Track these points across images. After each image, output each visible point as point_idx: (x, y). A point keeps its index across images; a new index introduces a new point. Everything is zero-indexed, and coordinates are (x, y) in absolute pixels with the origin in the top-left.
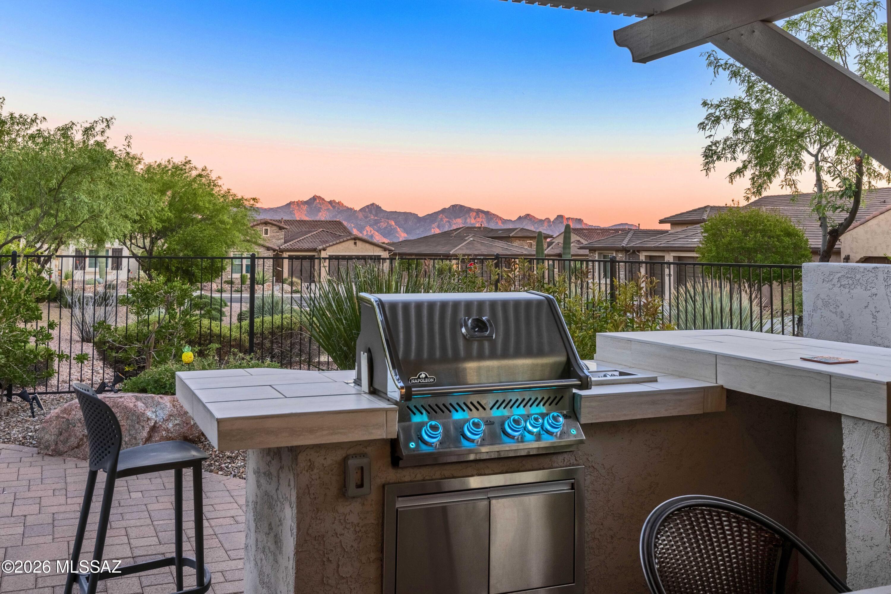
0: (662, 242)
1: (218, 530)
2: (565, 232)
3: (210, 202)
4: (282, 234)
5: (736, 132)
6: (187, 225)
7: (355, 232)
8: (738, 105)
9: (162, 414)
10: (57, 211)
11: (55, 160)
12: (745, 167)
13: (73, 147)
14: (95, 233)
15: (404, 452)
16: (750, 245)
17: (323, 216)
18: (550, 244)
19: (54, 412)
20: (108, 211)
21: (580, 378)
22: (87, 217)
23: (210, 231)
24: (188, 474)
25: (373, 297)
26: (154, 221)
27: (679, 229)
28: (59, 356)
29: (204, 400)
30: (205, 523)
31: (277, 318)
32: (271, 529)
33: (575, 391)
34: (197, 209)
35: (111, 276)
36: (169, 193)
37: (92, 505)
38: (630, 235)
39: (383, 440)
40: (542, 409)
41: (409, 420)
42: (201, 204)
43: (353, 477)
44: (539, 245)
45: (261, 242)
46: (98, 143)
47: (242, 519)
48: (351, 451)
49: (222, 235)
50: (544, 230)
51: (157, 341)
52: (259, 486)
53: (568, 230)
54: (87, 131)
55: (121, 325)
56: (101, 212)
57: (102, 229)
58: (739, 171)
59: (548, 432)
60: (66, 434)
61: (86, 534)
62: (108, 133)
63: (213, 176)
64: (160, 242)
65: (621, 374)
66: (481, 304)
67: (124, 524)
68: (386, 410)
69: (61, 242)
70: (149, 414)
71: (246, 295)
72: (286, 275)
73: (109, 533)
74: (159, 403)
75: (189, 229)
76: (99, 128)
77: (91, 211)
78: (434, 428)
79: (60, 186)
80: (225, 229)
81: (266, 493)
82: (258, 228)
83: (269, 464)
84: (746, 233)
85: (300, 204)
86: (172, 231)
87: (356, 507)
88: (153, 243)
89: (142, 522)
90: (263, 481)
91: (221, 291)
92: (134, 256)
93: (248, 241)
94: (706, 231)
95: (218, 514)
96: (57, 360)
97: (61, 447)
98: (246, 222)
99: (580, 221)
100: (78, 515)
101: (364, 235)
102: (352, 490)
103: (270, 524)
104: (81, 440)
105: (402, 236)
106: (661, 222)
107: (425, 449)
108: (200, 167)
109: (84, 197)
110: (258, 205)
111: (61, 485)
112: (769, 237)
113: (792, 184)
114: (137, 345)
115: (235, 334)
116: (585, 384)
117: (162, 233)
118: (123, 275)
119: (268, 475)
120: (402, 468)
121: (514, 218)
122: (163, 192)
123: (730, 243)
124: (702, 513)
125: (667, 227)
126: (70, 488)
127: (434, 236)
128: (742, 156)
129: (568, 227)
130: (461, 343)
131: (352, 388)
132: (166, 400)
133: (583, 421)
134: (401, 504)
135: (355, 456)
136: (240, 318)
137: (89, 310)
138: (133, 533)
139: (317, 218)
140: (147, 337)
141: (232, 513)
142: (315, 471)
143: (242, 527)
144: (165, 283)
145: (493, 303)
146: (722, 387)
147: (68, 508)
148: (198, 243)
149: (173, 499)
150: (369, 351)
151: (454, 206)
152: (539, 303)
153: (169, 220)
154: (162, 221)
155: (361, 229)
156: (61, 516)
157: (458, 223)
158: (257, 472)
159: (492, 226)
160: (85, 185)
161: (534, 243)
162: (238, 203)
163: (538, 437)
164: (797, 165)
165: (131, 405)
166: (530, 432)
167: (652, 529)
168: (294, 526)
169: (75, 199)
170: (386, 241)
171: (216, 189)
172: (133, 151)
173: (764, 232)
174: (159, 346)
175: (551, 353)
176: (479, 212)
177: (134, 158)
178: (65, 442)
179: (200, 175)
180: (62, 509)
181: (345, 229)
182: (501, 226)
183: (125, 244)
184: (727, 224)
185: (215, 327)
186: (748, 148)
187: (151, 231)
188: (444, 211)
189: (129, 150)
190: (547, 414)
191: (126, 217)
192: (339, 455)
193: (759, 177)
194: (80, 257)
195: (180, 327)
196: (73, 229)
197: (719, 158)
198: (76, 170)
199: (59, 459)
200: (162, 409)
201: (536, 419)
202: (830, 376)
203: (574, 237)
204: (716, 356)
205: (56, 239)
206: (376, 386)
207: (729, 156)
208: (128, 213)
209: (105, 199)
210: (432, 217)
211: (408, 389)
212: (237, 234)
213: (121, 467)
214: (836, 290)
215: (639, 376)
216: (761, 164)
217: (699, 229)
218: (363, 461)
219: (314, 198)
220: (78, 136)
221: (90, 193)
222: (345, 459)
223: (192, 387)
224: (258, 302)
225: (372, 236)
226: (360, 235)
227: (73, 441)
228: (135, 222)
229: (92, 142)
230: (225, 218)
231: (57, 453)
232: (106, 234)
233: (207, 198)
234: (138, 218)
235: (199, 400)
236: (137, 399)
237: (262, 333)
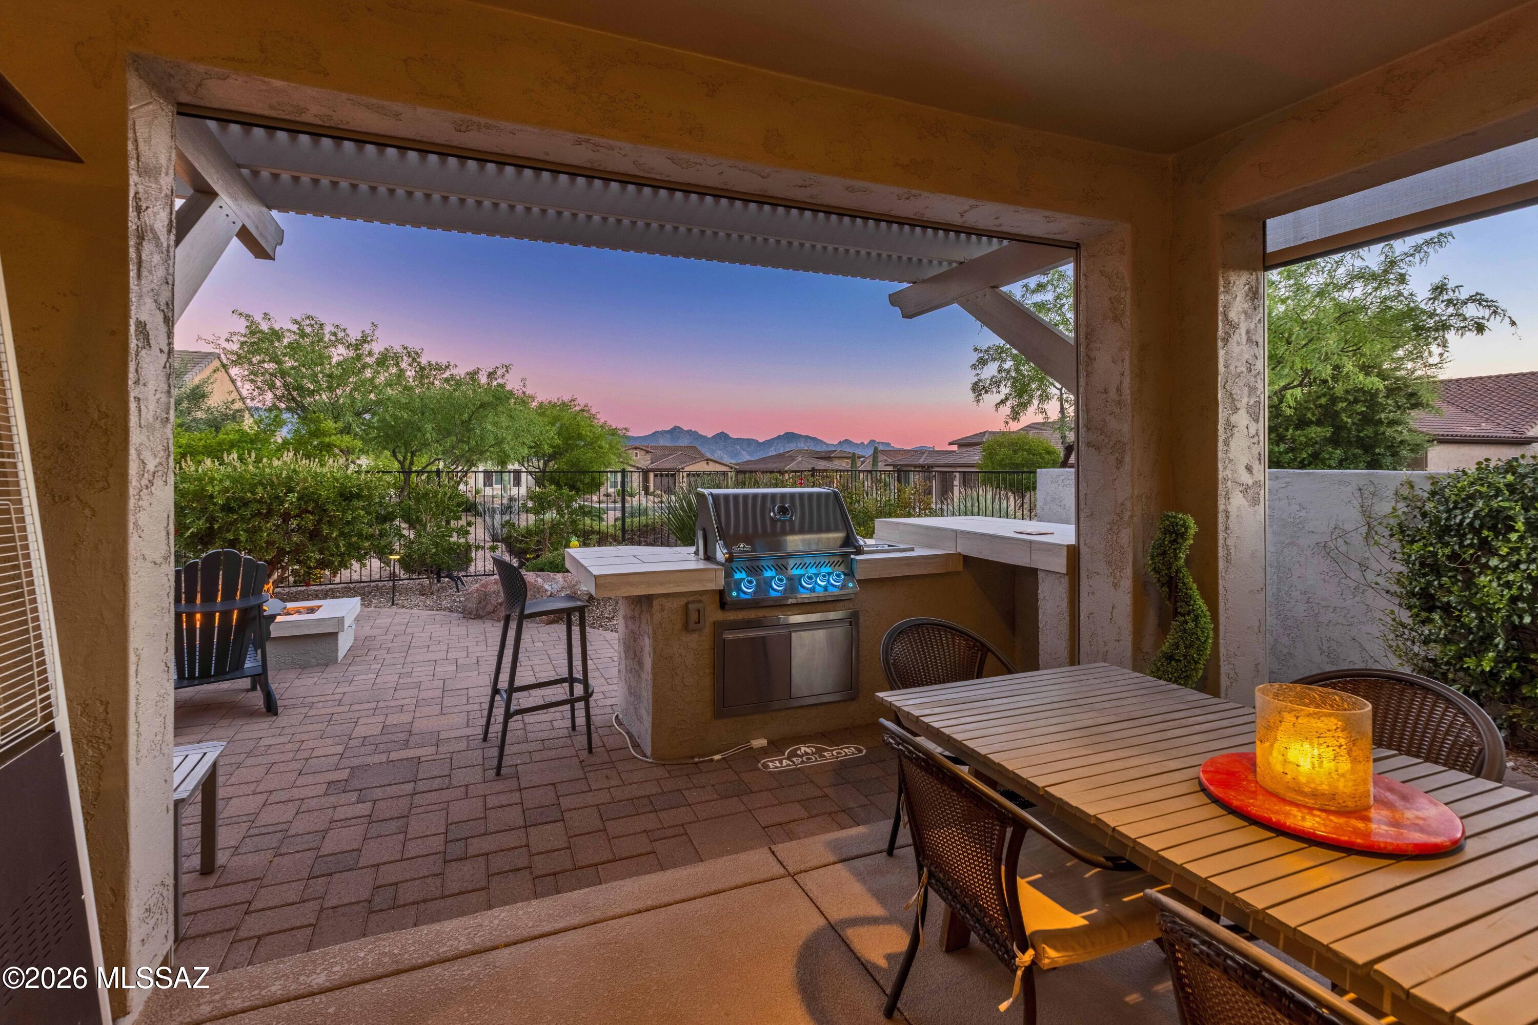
0: (950, 460)
1: (600, 666)
2: (874, 452)
3: (590, 431)
4: (648, 457)
5: (1000, 371)
6: (572, 450)
7: (708, 455)
8: (1000, 350)
9: (556, 587)
10: (469, 438)
11: (466, 398)
12: (1007, 399)
13: (480, 387)
14: (499, 456)
15: (729, 599)
16: (1019, 461)
17: (684, 442)
18: (863, 463)
19: (475, 586)
20: (509, 439)
21: (855, 547)
22: (493, 442)
23: (591, 454)
24: (575, 617)
25: (706, 492)
26: (546, 447)
27: (964, 449)
28: (476, 547)
29: (585, 565)
30: (589, 662)
31: (643, 519)
32: (635, 655)
33: (852, 556)
34: (580, 437)
35: (514, 491)
36: (558, 425)
37: (505, 651)
38: (926, 454)
39: (713, 590)
40: (829, 570)
41: (733, 576)
42: (584, 433)
43: (694, 617)
44: (854, 462)
45: (632, 463)
46: (499, 385)
47: (615, 659)
48: (691, 599)
49: (601, 457)
50: (859, 452)
51: (551, 535)
52: (627, 627)
53: (876, 450)
54: (491, 375)
55: (523, 524)
56: (504, 438)
57: (505, 453)
58: (1003, 402)
59: (832, 585)
60: (484, 603)
61: (502, 670)
62: (507, 376)
63: (593, 411)
64: (551, 464)
65: (889, 546)
66: (783, 495)
67: (530, 663)
68: (715, 570)
69: (473, 464)
70: (547, 587)
71: (619, 505)
72: (652, 489)
73: (518, 669)
74: (554, 579)
75: (575, 452)
76: (500, 372)
77: (496, 438)
78: (750, 582)
79: (470, 420)
80: (603, 453)
81: (632, 631)
82: (630, 452)
83: (633, 610)
84: (1015, 452)
85: (663, 433)
86: (561, 454)
87: (695, 636)
88: (545, 464)
89: (543, 662)
90: (629, 623)
91: (599, 502)
92: (530, 473)
93: (622, 462)
94: (984, 451)
95: (599, 656)
96: (474, 550)
97: (481, 612)
98: (619, 446)
99: (888, 444)
100: (496, 658)
101: (715, 457)
102: (692, 625)
103: (635, 652)
104: (496, 606)
105: (746, 457)
106: (950, 444)
107: (742, 596)
108: (582, 404)
109: (489, 427)
110: (629, 434)
111: (483, 638)
112: (1034, 455)
113: (1043, 411)
114: (537, 538)
115: (611, 531)
116: (859, 551)
117: (552, 457)
118: (523, 490)
119: (633, 618)
120: (728, 610)
121: (835, 443)
122: (553, 424)
123: (1003, 460)
124: (927, 629)
125: (955, 448)
126: (490, 640)
127: (770, 457)
128: (1005, 390)
129: (876, 449)
130: (768, 522)
131: (693, 557)
132: (559, 576)
133: (858, 577)
134: (728, 636)
135: (694, 602)
136: (616, 520)
137: (498, 517)
138: (537, 669)
139: (678, 444)
140: (543, 531)
141: (610, 655)
142: (666, 612)
143: (616, 664)
144: (556, 491)
145: (792, 495)
146: (960, 554)
147: (488, 654)
148: (582, 464)
149: (566, 646)
150: (704, 530)
151: (786, 434)
152: (827, 495)
153: (558, 446)
154: (553, 447)
155: (713, 452)
156: (483, 659)
157: (791, 447)
158: (625, 618)
159: (818, 449)
160: (491, 418)
161: (849, 461)
162: (613, 432)
163: (826, 588)
164: (1044, 397)
165: (533, 580)
166: (819, 585)
167: (890, 638)
168: (651, 651)
169: (483, 429)
170: (733, 462)
171: (596, 421)
172: (529, 392)
173: (1029, 451)
174: (553, 540)
175: (836, 530)
176: (807, 438)
177: (529, 397)
178: (484, 608)
179: (582, 410)
180: (484, 654)
181: (699, 453)
182: (825, 448)
183: (523, 465)
184: (1001, 445)
185: (596, 527)
186: (1009, 384)
187: (544, 455)
188: (779, 437)
189: (524, 390)
190: (832, 573)
191: (524, 443)
192: (683, 601)
193: (1018, 406)
194: (488, 474)
195: (568, 523)
196: (482, 453)
197: (986, 392)
198: (483, 406)
199: (479, 622)
200: (556, 583)
201: (824, 576)
202: (1031, 542)
203: (881, 457)
204: (956, 531)
205: (468, 461)
206: (709, 554)
207: (994, 390)
208: (525, 440)
209: (506, 429)
210: (769, 443)
211: (731, 554)
212: (613, 457)
213: (526, 612)
214: (1061, 488)
215: (902, 547)
216: (1020, 396)
217: (978, 449)
218: (699, 606)
219: (675, 428)
220: (483, 380)
221: (495, 424)
222: (687, 604)
223: (577, 557)
224: (628, 511)
225: (721, 458)
226: (712, 458)
227: (490, 608)
228: (531, 447)
229: (494, 383)
230: (603, 444)
231: (478, 617)
232: (508, 456)
233: (588, 429)
234: (533, 444)
235: (582, 565)
236: (537, 576)
237: (632, 531)
